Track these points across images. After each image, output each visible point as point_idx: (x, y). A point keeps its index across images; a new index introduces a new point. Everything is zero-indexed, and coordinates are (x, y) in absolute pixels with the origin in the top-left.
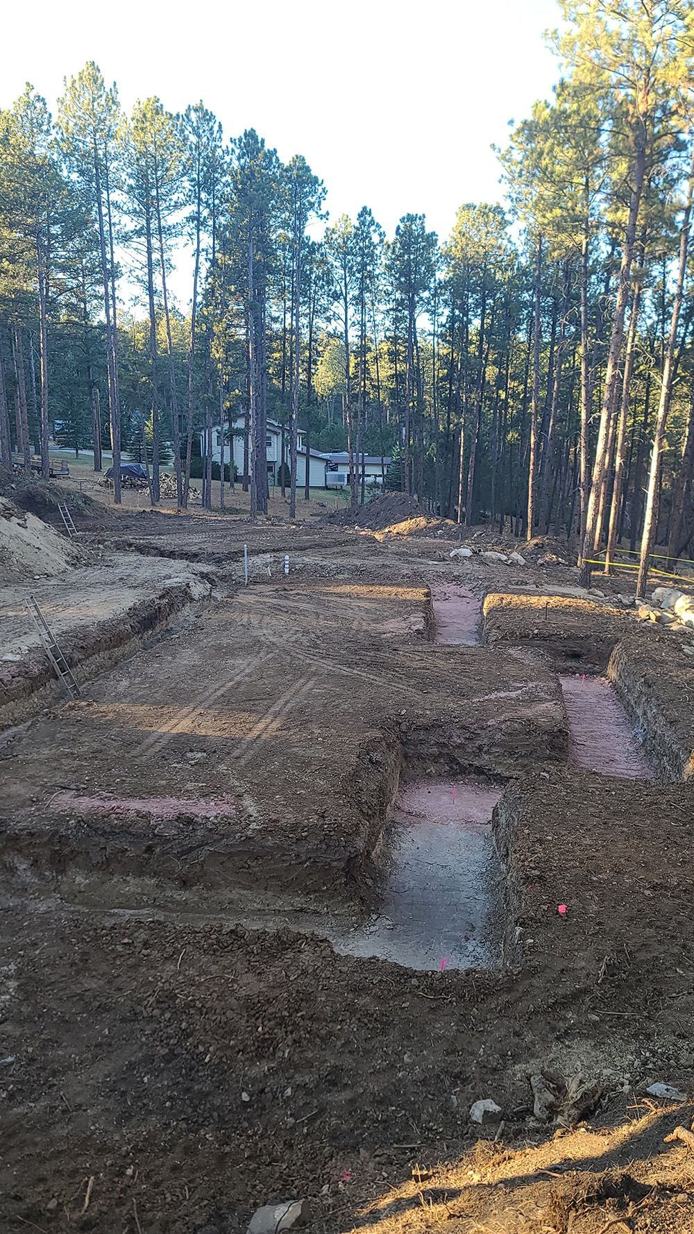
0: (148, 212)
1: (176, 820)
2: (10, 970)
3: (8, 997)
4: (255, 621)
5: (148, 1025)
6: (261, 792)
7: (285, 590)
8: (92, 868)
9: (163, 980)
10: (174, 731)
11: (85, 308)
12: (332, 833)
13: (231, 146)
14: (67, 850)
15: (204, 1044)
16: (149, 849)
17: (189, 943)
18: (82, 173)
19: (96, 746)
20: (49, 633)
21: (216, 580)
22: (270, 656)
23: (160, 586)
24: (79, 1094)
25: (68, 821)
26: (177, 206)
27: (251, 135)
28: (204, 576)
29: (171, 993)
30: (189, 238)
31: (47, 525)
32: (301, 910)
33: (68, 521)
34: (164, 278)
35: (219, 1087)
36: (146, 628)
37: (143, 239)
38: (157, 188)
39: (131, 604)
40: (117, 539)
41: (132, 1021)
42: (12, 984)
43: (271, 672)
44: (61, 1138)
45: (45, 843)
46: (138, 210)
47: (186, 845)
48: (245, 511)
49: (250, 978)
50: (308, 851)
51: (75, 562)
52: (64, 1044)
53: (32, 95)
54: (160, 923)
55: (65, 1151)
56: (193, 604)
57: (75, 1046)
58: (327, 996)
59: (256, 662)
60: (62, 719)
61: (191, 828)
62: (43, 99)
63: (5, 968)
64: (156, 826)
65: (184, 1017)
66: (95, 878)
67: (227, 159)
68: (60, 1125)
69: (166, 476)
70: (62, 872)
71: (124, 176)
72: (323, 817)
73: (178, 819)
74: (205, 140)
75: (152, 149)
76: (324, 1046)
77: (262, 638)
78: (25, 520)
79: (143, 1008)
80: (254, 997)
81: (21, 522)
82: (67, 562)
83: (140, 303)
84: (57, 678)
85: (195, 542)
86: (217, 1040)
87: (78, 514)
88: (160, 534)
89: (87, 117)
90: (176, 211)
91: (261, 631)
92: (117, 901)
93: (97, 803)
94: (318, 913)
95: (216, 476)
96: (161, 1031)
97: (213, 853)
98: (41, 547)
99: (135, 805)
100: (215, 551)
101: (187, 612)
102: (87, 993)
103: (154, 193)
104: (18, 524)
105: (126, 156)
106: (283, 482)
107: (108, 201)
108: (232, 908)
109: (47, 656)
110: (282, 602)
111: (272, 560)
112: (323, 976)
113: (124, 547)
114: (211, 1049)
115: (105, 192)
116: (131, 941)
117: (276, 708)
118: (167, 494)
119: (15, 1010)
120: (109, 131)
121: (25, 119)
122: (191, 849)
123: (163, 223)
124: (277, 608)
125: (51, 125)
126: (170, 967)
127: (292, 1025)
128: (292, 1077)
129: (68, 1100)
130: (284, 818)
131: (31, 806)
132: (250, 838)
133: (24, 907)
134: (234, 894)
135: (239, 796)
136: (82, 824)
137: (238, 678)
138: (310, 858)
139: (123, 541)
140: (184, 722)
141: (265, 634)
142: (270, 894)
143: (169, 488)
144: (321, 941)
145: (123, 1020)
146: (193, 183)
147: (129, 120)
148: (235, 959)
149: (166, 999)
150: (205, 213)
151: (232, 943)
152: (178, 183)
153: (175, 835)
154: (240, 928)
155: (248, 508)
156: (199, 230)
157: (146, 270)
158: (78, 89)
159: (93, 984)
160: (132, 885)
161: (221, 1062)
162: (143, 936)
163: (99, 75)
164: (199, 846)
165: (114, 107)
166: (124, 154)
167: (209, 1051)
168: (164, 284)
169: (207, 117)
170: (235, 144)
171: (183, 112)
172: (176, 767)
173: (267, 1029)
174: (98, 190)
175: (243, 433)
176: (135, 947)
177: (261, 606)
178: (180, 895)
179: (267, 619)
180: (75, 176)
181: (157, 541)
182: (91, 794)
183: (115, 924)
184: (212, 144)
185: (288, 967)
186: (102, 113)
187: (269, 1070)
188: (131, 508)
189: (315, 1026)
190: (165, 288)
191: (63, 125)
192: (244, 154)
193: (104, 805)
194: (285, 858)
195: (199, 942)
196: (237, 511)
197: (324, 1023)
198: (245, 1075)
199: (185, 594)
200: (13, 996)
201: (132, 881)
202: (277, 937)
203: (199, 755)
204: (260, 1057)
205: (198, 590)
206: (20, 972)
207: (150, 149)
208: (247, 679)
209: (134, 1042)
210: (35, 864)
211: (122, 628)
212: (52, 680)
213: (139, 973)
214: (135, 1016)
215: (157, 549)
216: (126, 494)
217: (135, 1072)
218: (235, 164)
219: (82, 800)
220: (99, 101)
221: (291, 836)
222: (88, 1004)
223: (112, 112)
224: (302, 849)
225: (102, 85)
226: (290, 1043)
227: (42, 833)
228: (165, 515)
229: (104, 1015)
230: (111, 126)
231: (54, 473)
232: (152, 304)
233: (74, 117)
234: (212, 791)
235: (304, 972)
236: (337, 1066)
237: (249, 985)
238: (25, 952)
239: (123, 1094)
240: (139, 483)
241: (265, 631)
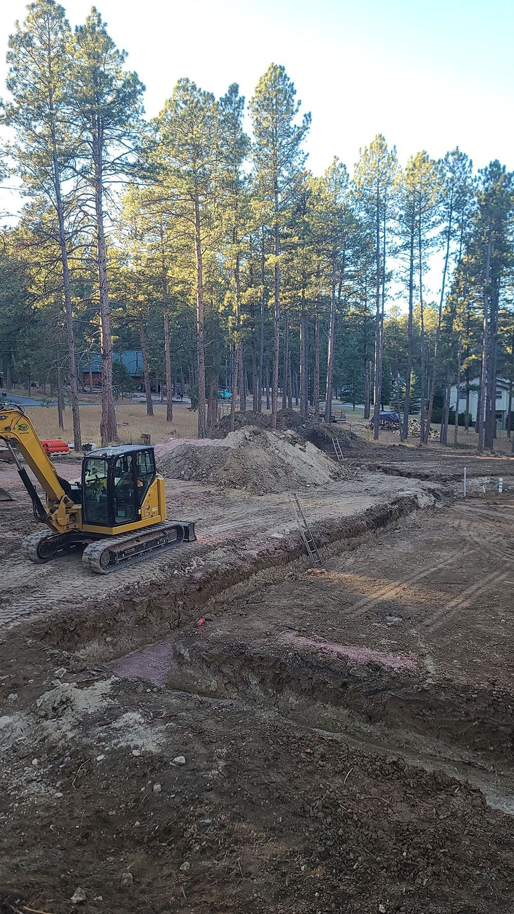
0: (413, 232)
1: (367, 666)
2: (223, 753)
3: (217, 772)
4: (464, 524)
5: (313, 823)
6: (440, 656)
7: (496, 504)
8: (301, 692)
9: (331, 790)
10: (381, 598)
11: (366, 305)
12: (500, 700)
13: (479, 175)
14: (284, 675)
15: (354, 852)
16: (345, 685)
17: (357, 764)
18: (367, 211)
19: (319, 601)
20: (305, 521)
21: (441, 495)
22: (472, 552)
23: (393, 496)
24: (251, 864)
25: (288, 653)
26: (434, 224)
27: (495, 164)
28: (431, 491)
29: (335, 801)
30: (441, 246)
31: (320, 450)
32: (469, 764)
33: (338, 450)
34: (421, 276)
35: (361, 893)
36: (379, 526)
37: (408, 251)
38: (420, 214)
39: (369, 507)
40: (370, 463)
41: (301, 816)
42: (222, 763)
43: (471, 564)
44: (231, 896)
45: (270, 667)
46: (406, 230)
47: (374, 687)
48: (474, 447)
49: (403, 807)
50: (477, 711)
51: (336, 476)
52: (248, 820)
53: (337, 164)
54: (337, 743)
55: (231, 907)
56: (418, 511)
57: (255, 825)
58: (471, 841)
59: (459, 555)
60: (301, 581)
61: (378, 674)
62: (345, 165)
63: (219, 750)
64: (351, 668)
65: (342, 825)
66: (303, 700)
67: (475, 185)
68: (232, 885)
69: (414, 421)
70: (280, 691)
71: (397, 210)
72: (494, 685)
73: (369, 665)
74: (458, 174)
75: (418, 188)
76: (461, 886)
77: (468, 538)
78: (305, 446)
79: (311, 808)
80: (404, 824)
81: (302, 447)
82: (330, 476)
83: (403, 296)
84: (307, 554)
85: (428, 467)
86: (366, 852)
87: (346, 446)
88: (402, 461)
89: (373, 173)
90: (434, 228)
91: (467, 532)
92: (318, 722)
93: (311, 643)
94: (485, 769)
95: (451, 422)
96: (322, 831)
97: (394, 697)
98: (313, 465)
99: (339, 649)
100: (443, 474)
101: (413, 516)
102: (272, 785)
103: (417, 218)
104: (300, 449)
105: (399, 195)
106: (509, 426)
107: (384, 228)
108: (407, 747)
109: (301, 537)
110: (491, 513)
111: (489, 481)
112: (471, 822)
113: (372, 469)
114: (360, 859)
115: (383, 222)
116: (312, 752)
117: (469, 592)
118: (414, 434)
119: (219, 784)
120: (389, 180)
121: (332, 181)
122: (376, 692)
123: (422, 238)
124: (486, 517)
125: (349, 182)
126: (339, 780)
127: (434, 858)
128: (427, 905)
129: (242, 866)
130: (458, 679)
131: (265, 638)
132: (425, 691)
133: (253, 713)
134: (411, 736)
135: (422, 655)
136: (297, 657)
137: (440, 566)
138: (478, 718)
139: (374, 465)
140: (389, 593)
141: (471, 535)
142: (441, 743)
143: (416, 430)
144: (474, 791)
145: (294, 814)
146: (447, 206)
147: (404, 171)
148: (393, 788)
149: (330, 806)
150: (455, 226)
151: (393, 773)
152: (436, 208)
153: (365, 677)
154: (401, 761)
155: (477, 445)
156: (449, 239)
157: (409, 272)
158: (369, 155)
159: (278, 779)
160: (330, 712)
161: (366, 872)
162: (322, 749)
163: (383, 142)
164: (383, 690)
165: (393, 163)
166: (398, 194)
167: (357, 859)
168: (421, 280)
169: (460, 157)
170: (482, 173)
171: (443, 157)
172: (376, 626)
173: (410, 856)
174: (378, 221)
175: (478, 388)
176: (314, 757)
177: (471, 514)
178: (366, 727)
179: (475, 524)
180: (362, 214)
181: (399, 465)
182: (308, 636)
183: (303, 736)
184: (463, 176)
185: (439, 806)
186: (384, 168)
187: (406, 892)
188: (384, 443)
189: (456, 865)
190: (421, 283)
191: (357, 181)
192: (488, 179)
193: (316, 645)
194: (455, 713)
195: (366, 766)
196: (467, 447)
197: (464, 865)
198: (385, 890)
199: (413, 503)
200: (221, 773)
201: (330, 709)
202: (433, 776)
203: (397, 619)
204: (402, 879)
205: (423, 501)
206: (229, 755)
207: (417, 188)
208: (448, 567)
209: (299, 833)
210: (262, 681)
211: (359, 523)
212: (304, 555)
213: (314, 779)
214: (304, 814)
215: (398, 471)
216: (383, 434)
217: (296, 860)
218: (481, 188)
219: (300, 639)
220: (383, 160)
221: (462, 695)
222: (271, 793)
223: (391, 167)
224: (473, 708)
225: (385, 149)
226: (429, 874)
227: (268, 659)
228: (409, 449)
229: (281, 806)
230: (390, 176)
231: (336, 419)
232: (411, 296)
233: (365, 174)
234: (401, 648)
235: (454, 815)
236: (469, 907)
237: (402, 813)
238: (235, 742)
239: (284, 875)
240: (394, 426)
241: (471, 533)
